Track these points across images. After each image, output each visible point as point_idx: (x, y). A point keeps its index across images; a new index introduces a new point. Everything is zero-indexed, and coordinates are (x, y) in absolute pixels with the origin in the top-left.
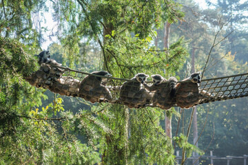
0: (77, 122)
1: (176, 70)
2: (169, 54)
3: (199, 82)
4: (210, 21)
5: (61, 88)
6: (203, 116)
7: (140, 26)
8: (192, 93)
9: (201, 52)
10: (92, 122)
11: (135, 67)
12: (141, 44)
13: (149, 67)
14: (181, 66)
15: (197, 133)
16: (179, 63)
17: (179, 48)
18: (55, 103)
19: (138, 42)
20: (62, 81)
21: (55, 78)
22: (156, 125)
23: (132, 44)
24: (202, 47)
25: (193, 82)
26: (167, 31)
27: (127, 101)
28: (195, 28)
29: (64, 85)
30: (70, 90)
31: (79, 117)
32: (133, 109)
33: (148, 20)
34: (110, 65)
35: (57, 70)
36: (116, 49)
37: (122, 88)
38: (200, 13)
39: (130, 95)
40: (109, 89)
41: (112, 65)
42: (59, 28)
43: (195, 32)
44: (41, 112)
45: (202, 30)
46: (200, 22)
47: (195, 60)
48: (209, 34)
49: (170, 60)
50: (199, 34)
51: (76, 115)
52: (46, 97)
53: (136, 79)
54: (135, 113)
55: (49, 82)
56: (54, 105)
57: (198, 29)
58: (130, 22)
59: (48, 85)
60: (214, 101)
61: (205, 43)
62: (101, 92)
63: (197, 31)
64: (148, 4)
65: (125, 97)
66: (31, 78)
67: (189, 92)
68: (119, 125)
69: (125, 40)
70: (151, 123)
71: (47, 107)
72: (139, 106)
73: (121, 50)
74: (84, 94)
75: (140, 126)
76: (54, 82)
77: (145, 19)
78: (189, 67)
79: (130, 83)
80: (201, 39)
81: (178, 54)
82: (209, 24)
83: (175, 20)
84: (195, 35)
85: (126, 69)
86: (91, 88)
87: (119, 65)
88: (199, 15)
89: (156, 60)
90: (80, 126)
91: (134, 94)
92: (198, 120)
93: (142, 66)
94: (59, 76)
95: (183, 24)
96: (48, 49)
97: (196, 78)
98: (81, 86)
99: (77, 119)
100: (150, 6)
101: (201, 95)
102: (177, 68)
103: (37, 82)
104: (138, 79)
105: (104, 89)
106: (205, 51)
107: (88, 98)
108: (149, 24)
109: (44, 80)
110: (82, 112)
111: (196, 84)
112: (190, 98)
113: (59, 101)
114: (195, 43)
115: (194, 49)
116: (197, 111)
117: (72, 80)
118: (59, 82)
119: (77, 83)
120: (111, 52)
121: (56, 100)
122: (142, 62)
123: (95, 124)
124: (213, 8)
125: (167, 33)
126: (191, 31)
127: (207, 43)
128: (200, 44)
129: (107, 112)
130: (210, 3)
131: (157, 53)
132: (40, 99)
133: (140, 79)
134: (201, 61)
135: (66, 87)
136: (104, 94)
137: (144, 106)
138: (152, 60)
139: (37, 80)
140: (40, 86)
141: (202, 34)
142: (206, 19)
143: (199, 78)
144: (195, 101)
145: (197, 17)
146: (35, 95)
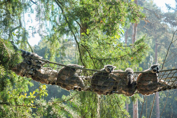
0: (49, 109)
1: (139, 62)
2: (133, 49)
3: (158, 72)
4: (170, 22)
5: (42, 77)
6: (164, 99)
7: (107, 25)
8: (152, 82)
9: (162, 47)
10: (62, 109)
11: (105, 60)
12: (111, 41)
13: (116, 60)
14: (143, 59)
15: (159, 113)
16: (141, 57)
17: (142, 44)
18: (40, 89)
19: (108, 38)
20: (42, 71)
21: (37, 69)
22: (122, 108)
23: (103, 40)
24: (163, 43)
25: (153, 72)
26: (135, 30)
27: (97, 88)
28: (157, 28)
29: (44, 75)
30: (49, 79)
31: (51, 104)
32: (103, 95)
33: (114, 20)
34: (84, 58)
35: (38, 62)
36: (89, 44)
37: (93, 78)
38: (162, 16)
39: (99, 84)
40: (82, 78)
41: (86, 57)
42: (41, 26)
43: (157, 31)
44: (29, 97)
45: (163, 29)
46: (161, 23)
47: (158, 54)
48: (169, 33)
49: (134, 53)
50: (161, 32)
51: (49, 103)
52: (32, 84)
53: (105, 70)
54: (105, 98)
55: (32, 72)
56: (40, 91)
57: (160, 29)
58: (99, 22)
59: (31, 75)
60: (170, 89)
61: (166, 40)
62: (75, 81)
63: (160, 30)
64: (114, 6)
65: (95, 85)
66: (16, 68)
67: (149, 81)
68: (91, 109)
69: (97, 37)
70: (117, 107)
71: (34, 92)
72: (107, 93)
73: (93, 45)
74: (60, 82)
75: (109, 110)
76: (36, 72)
77: (111, 19)
78: (152, 59)
79: (100, 73)
80: (163, 37)
81: (141, 49)
82: (169, 24)
83: (137, 20)
84: (158, 33)
85: (98, 61)
86: (66, 78)
87: (92, 58)
88: (161, 17)
89: (123, 53)
90: (51, 113)
91: (103, 82)
92: (160, 103)
93: (111, 59)
94: (40, 67)
95: (148, 24)
96: (39, 44)
97: (156, 69)
98: (59, 75)
99: (49, 106)
100: (116, 8)
101: (160, 84)
102: (140, 60)
103: (21, 72)
104: (106, 70)
105: (78, 79)
106: (166, 47)
107: (64, 86)
108: (115, 24)
109: (27, 70)
110: (55, 100)
111: (155, 74)
112: (150, 86)
113: (44, 87)
114: (158, 40)
115: (157, 44)
116: (159, 96)
117: (51, 71)
118: (40, 72)
119: (55, 73)
120: (85, 47)
121: (41, 87)
122: (110, 55)
123: (65, 111)
124: (172, 11)
125: (135, 31)
126: (155, 30)
127: (167, 40)
128: (162, 41)
129: (76, 100)
130: (170, 8)
131: (124, 48)
132: (27, 86)
133: (109, 69)
134: (162, 54)
135: (46, 76)
136: (78, 83)
137: (111, 93)
138: (119, 54)
139: (22, 70)
140: (24, 76)
141: (163, 33)
142: (167, 20)
143: (158, 69)
144: (155, 89)
145: (159, 19)
146: (23, 83)
